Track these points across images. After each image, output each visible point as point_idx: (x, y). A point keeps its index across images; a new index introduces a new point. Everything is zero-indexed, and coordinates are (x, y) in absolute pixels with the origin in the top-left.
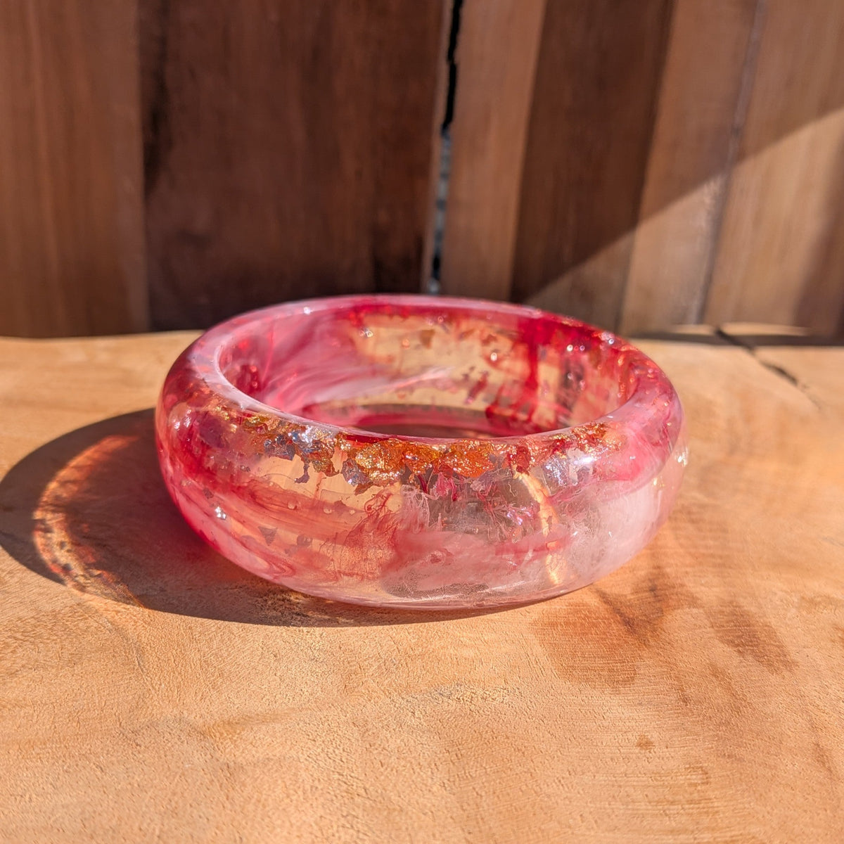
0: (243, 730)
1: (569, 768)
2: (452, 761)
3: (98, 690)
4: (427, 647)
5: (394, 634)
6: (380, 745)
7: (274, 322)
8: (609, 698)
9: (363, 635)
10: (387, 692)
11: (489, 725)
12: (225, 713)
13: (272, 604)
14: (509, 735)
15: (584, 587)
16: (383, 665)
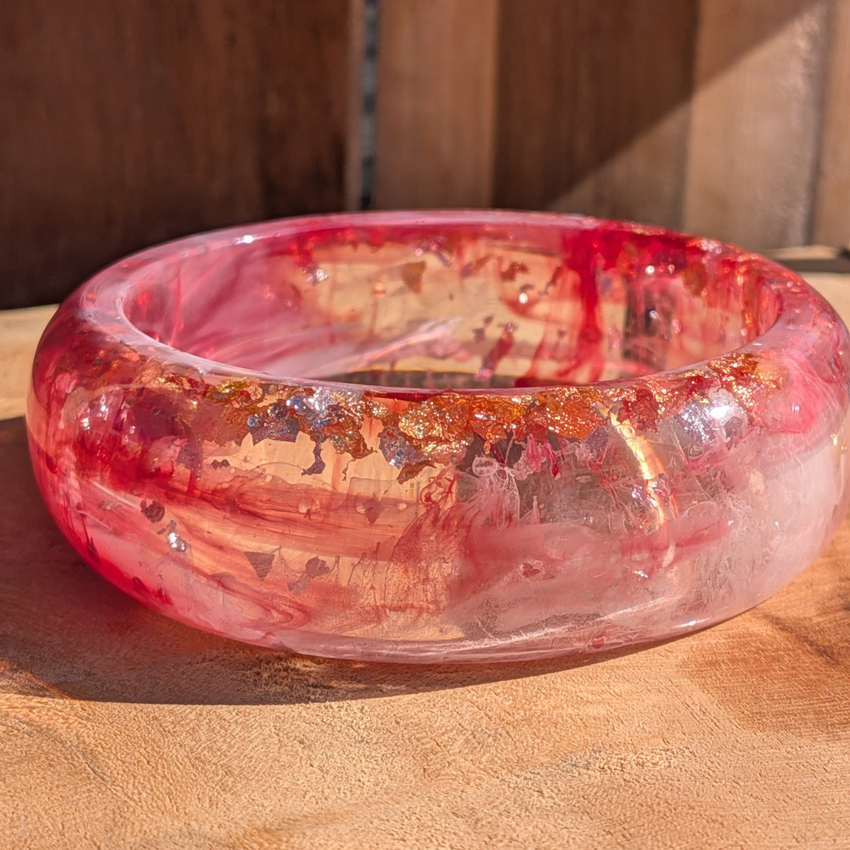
0: (292, 836)
1: (795, 835)
2: (619, 844)
3: (44, 809)
4: (530, 709)
5: (475, 698)
6: (504, 836)
7: (180, 263)
8: (825, 746)
9: (427, 703)
10: (490, 771)
11: (660, 796)
12: (255, 818)
13: (269, 677)
14: (693, 804)
15: (744, 612)
16: (471, 737)
